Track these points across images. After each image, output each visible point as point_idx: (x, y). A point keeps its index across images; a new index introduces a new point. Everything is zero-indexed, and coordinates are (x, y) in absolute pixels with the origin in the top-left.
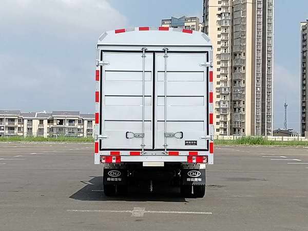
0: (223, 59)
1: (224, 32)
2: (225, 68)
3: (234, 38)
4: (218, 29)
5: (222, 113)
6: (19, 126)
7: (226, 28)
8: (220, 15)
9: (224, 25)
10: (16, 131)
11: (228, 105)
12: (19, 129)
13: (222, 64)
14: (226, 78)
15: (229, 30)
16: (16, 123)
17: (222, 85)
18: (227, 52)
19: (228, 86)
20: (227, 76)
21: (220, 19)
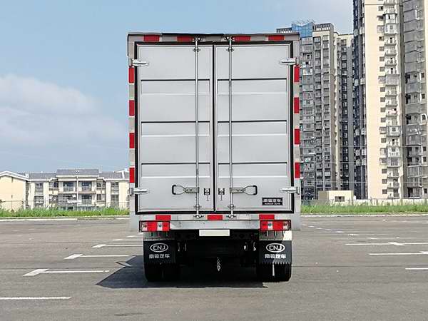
0: (390, 84)
1: (389, 42)
2: (393, 97)
3: (406, 51)
4: (380, 38)
5: (390, 165)
6: (99, 192)
7: (391, 36)
8: (382, 18)
9: (389, 32)
10: (94, 200)
11: (399, 153)
12: (99, 197)
13: (388, 91)
14: (395, 112)
15: (396, 40)
16: (94, 188)
17: (389, 122)
18: (394, 73)
19: (399, 124)
20: (395, 110)
21: (381, 23)
